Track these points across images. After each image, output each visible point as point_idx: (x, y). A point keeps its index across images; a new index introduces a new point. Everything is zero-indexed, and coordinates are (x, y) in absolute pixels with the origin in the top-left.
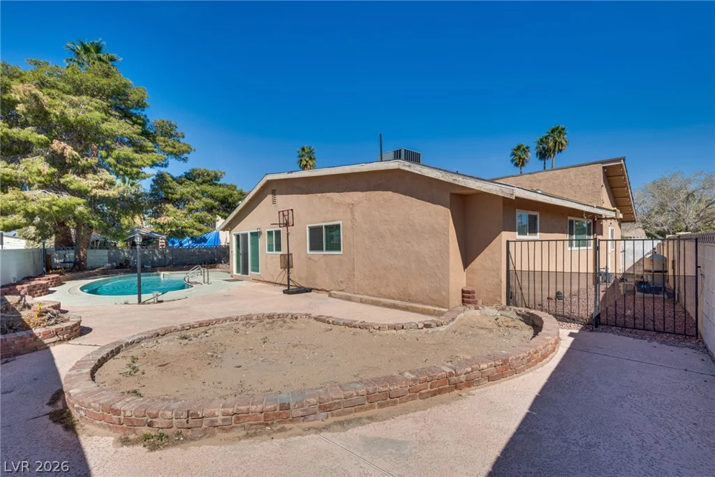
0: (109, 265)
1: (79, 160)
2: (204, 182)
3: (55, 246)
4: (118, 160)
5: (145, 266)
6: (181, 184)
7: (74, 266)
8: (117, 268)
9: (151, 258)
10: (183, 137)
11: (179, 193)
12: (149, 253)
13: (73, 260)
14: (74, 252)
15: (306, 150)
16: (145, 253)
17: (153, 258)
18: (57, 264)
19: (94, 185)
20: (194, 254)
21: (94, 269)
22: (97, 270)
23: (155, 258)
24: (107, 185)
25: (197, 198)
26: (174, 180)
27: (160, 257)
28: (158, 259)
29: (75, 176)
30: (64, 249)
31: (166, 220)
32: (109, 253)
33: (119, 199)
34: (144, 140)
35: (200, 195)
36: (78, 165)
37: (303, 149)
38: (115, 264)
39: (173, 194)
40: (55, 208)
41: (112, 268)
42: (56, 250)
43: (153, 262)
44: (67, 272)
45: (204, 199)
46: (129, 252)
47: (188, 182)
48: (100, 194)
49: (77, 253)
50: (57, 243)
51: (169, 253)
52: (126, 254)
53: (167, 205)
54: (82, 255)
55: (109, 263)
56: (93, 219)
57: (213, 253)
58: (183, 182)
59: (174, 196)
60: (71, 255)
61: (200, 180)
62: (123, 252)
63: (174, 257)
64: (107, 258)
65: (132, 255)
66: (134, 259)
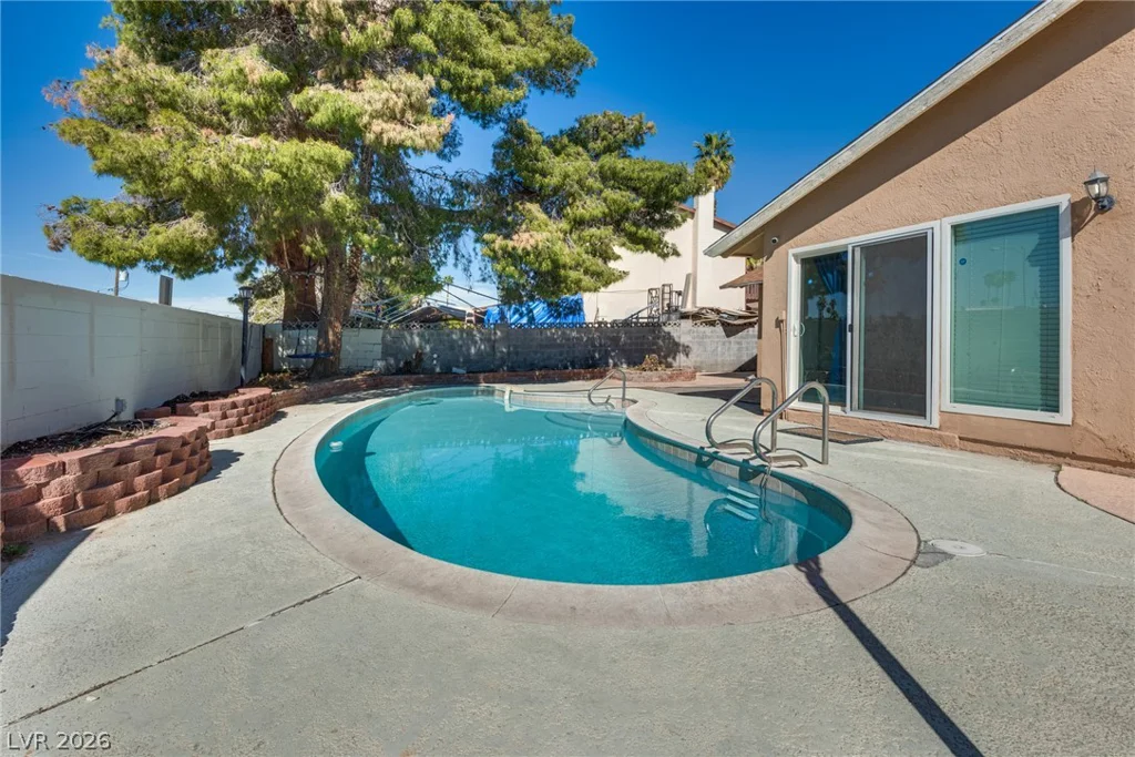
0: (380, 364)
2: (608, 150)
3: (284, 321)
5: (453, 369)
6: (557, 153)
7: (315, 364)
8: (399, 371)
11: (557, 171)
13: (313, 352)
14: (315, 332)
15: (715, 141)
16: (453, 336)
17: (469, 349)
18: (283, 360)
19: (378, 106)
20: (551, 343)
21: (352, 374)
22: (359, 377)
23: (473, 351)
25: (590, 191)
26: (545, 141)
27: (483, 347)
28: (481, 353)
29: (330, 86)
30: (299, 327)
31: (532, 242)
32: (383, 337)
35: (598, 185)
37: (709, 140)
38: (392, 361)
39: (544, 176)
40: (270, 176)
41: (388, 371)
42: (284, 329)
43: (468, 360)
44: (300, 380)
45: (608, 193)
46: (422, 335)
47: (572, 149)
48: (392, 135)
49: (323, 334)
50: (289, 312)
51: (501, 339)
52: (417, 339)
53: (529, 205)
54: (331, 338)
55: (382, 359)
56: (365, 230)
57: (591, 340)
58: (564, 147)
59: (546, 181)
60: (309, 338)
61: (598, 145)
62: (412, 334)
63: (511, 349)
64: (379, 349)
65: (428, 342)
66: (433, 351)
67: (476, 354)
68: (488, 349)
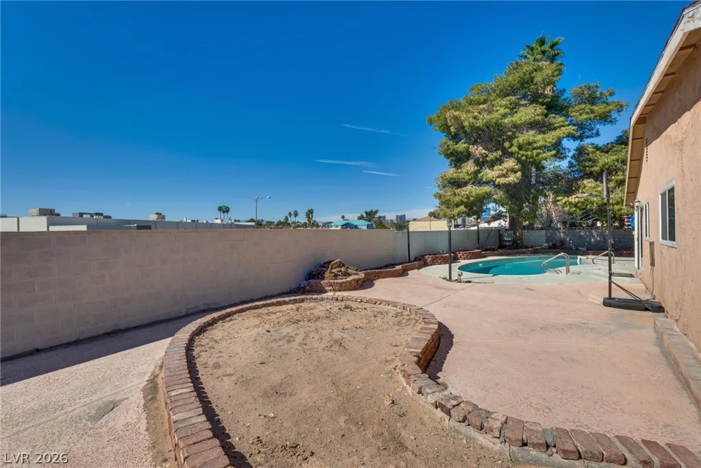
0: (546, 245)
1: (487, 156)
4: (520, 147)
5: (580, 248)
6: (607, 152)
7: (513, 244)
9: (588, 239)
10: (611, 94)
11: (600, 164)
12: (586, 234)
16: (582, 234)
17: (590, 239)
19: (499, 175)
23: (593, 240)
24: (509, 173)
26: (598, 150)
27: (598, 239)
28: (596, 241)
32: (546, 234)
33: (519, 183)
34: (554, 117)
36: (487, 161)
38: (551, 244)
41: (549, 247)
42: (509, 230)
43: (590, 243)
46: (564, 233)
48: (503, 181)
52: (562, 234)
54: (518, 235)
55: (546, 243)
59: (592, 169)
62: (560, 233)
63: (616, 239)
64: (544, 238)
65: (567, 236)
66: (570, 240)
67: (595, 242)
68: (602, 240)
